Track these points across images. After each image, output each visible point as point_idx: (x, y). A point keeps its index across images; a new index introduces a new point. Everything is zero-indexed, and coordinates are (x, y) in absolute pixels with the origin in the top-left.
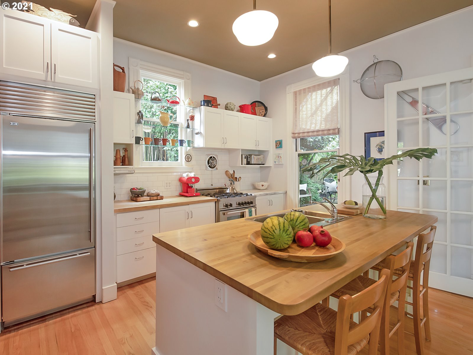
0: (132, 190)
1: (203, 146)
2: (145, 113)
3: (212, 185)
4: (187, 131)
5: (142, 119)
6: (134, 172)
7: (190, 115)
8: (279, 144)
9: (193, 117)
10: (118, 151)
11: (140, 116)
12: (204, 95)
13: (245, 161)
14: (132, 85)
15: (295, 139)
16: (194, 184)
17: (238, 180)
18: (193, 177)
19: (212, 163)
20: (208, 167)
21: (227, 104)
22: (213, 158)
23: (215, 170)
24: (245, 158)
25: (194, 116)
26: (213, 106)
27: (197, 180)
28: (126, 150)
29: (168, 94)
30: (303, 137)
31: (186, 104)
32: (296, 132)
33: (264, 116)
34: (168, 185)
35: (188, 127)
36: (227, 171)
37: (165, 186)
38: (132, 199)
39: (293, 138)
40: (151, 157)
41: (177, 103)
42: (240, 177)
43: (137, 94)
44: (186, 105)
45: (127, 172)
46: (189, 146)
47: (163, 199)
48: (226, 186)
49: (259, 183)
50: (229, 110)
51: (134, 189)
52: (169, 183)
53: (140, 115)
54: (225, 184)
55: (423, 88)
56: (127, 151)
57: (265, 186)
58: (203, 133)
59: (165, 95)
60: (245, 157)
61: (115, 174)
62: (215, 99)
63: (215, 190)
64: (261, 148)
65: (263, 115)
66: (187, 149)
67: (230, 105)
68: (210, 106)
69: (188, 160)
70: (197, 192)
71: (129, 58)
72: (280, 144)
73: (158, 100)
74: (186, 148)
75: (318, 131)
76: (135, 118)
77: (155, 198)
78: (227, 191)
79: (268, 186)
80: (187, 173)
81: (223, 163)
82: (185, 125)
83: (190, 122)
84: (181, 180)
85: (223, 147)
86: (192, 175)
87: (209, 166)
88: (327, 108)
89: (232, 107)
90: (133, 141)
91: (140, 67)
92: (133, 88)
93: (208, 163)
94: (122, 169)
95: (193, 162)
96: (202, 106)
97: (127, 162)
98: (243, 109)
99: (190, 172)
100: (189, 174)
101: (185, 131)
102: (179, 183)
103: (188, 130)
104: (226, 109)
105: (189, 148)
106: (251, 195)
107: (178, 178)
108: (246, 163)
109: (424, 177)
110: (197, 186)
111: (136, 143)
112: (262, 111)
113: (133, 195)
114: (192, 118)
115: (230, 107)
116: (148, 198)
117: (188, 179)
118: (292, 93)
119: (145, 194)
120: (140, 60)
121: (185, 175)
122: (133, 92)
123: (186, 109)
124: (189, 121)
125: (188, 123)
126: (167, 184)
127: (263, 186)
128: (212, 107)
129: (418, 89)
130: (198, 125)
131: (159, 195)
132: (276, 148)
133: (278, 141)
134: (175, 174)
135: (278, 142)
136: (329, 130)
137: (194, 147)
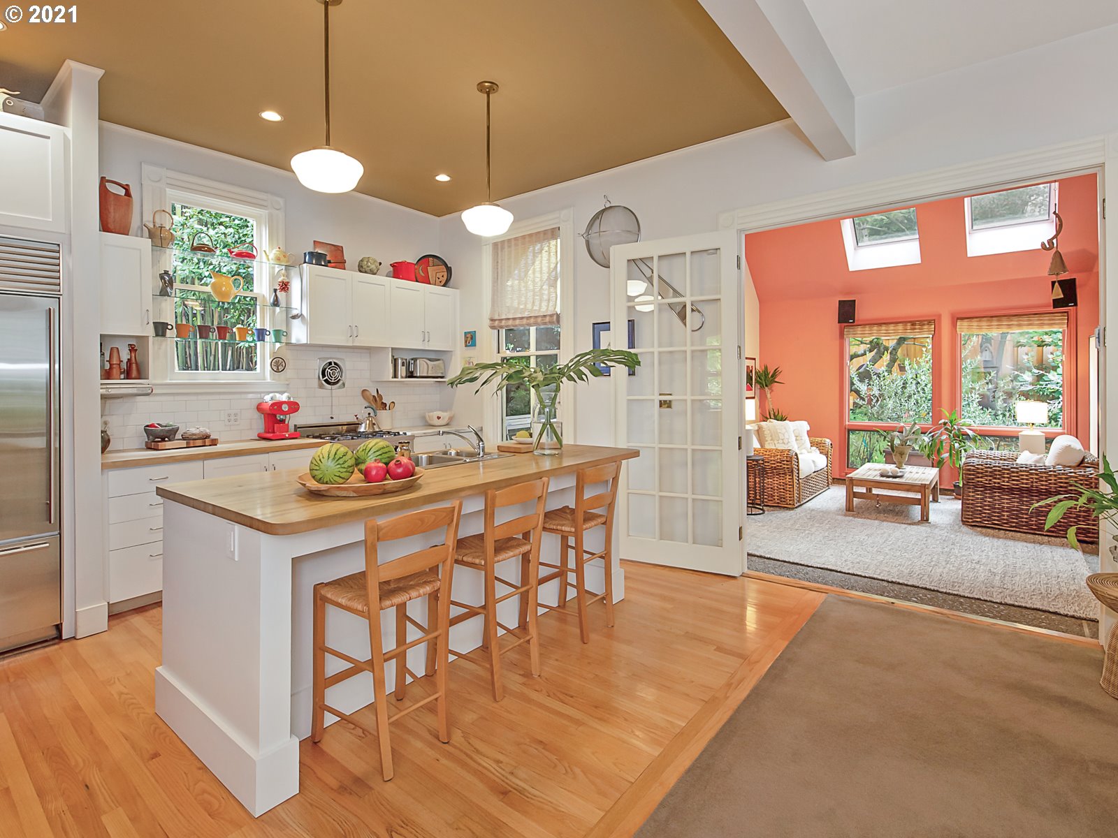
0: (149, 430)
1: (305, 342)
2: (197, 267)
3: (332, 418)
4: (274, 311)
5: (172, 288)
6: (150, 391)
7: (280, 280)
8: (470, 339)
9: (286, 285)
10: (115, 350)
11: (165, 283)
12: (314, 241)
13: (402, 371)
14: (148, 218)
15: (496, 331)
16: (288, 416)
17: (387, 407)
18: (284, 402)
19: (330, 375)
20: (323, 382)
21: (362, 261)
22: (333, 365)
23: (340, 388)
24: (403, 365)
25: (288, 282)
26: (329, 264)
27: (294, 407)
28: (132, 349)
29: (248, 229)
30: (513, 326)
31: (270, 258)
32: (496, 317)
33: (444, 286)
34: (232, 418)
35: (276, 303)
36: (364, 391)
37: (226, 420)
38: (149, 446)
39: (493, 327)
40: (217, 363)
41: (252, 256)
42: (393, 402)
43: (160, 238)
44: (272, 262)
45: (135, 391)
46: (278, 340)
47: (216, 445)
48: (357, 418)
49: (432, 413)
50: (366, 272)
51: (152, 426)
52: (236, 415)
53: (167, 281)
54: (356, 416)
55: (659, 256)
56: (136, 350)
57: (443, 419)
58: (306, 316)
59: (240, 231)
60: (403, 362)
61: (104, 397)
62: (338, 249)
63: (340, 427)
64: (434, 345)
65: (442, 284)
66: (274, 346)
67: (367, 262)
68: (323, 263)
69: (278, 369)
70: (295, 430)
71: (143, 164)
72: (472, 338)
73: (206, 251)
74: (272, 345)
75: (529, 318)
76: (155, 284)
77: (199, 442)
78: (360, 428)
79: (451, 419)
80: (271, 395)
81: (356, 373)
82: (270, 300)
83: (281, 295)
84: (259, 408)
85: (350, 344)
86: (284, 398)
87: (326, 381)
88: (541, 277)
89: (373, 267)
90: (150, 331)
91: (167, 184)
92: (151, 226)
93: (324, 375)
94: (120, 385)
95: (289, 372)
96: (305, 262)
97: (134, 373)
98: (399, 270)
99: (282, 393)
100: (278, 395)
101: (272, 311)
102: (257, 415)
103: (278, 309)
104: (360, 271)
105: (278, 345)
106: (405, 434)
107: (255, 404)
108: (404, 375)
109: (660, 395)
110: (294, 420)
111: (157, 335)
112: (443, 274)
113: (151, 437)
114: (285, 287)
115: (368, 267)
116: (184, 443)
117: (273, 405)
118: (491, 245)
119: (178, 436)
120: (167, 169)
121: (267, 398)
122: (151, 235)
123: (274, 268)
124: (278, 292)
125: (276, 295)
126: (229, 415)
127: (439, 418)
128: (327, 266)
129: (653, 257)
130: (296, 300)
131: (208, 437)
132: (466, 346)
133: (469, 333)
134: (250, 396)
135: (469, 336)
136: (545, 316)
137: (288, 344)
